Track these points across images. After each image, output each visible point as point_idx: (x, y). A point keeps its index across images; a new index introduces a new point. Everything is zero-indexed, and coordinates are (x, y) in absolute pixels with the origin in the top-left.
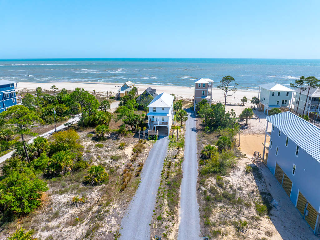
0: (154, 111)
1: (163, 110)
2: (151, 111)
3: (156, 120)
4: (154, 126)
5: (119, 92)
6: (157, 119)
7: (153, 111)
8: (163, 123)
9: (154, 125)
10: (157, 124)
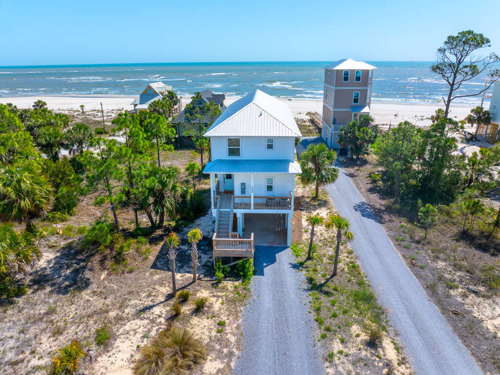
0: (234, 151)
1: (270, 147)
2: (220, 152)
3: (243, 190)
4: (235, 215)
5: (135, 105)
6: (243, 185)
7: (230, 154)
8: (270, 202)
9: (235, 211)
10: (248, 206)
